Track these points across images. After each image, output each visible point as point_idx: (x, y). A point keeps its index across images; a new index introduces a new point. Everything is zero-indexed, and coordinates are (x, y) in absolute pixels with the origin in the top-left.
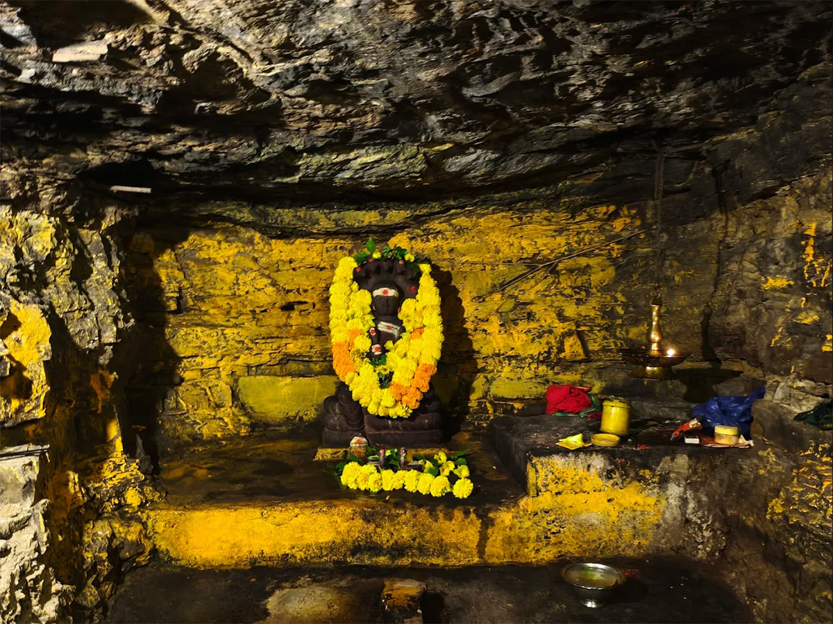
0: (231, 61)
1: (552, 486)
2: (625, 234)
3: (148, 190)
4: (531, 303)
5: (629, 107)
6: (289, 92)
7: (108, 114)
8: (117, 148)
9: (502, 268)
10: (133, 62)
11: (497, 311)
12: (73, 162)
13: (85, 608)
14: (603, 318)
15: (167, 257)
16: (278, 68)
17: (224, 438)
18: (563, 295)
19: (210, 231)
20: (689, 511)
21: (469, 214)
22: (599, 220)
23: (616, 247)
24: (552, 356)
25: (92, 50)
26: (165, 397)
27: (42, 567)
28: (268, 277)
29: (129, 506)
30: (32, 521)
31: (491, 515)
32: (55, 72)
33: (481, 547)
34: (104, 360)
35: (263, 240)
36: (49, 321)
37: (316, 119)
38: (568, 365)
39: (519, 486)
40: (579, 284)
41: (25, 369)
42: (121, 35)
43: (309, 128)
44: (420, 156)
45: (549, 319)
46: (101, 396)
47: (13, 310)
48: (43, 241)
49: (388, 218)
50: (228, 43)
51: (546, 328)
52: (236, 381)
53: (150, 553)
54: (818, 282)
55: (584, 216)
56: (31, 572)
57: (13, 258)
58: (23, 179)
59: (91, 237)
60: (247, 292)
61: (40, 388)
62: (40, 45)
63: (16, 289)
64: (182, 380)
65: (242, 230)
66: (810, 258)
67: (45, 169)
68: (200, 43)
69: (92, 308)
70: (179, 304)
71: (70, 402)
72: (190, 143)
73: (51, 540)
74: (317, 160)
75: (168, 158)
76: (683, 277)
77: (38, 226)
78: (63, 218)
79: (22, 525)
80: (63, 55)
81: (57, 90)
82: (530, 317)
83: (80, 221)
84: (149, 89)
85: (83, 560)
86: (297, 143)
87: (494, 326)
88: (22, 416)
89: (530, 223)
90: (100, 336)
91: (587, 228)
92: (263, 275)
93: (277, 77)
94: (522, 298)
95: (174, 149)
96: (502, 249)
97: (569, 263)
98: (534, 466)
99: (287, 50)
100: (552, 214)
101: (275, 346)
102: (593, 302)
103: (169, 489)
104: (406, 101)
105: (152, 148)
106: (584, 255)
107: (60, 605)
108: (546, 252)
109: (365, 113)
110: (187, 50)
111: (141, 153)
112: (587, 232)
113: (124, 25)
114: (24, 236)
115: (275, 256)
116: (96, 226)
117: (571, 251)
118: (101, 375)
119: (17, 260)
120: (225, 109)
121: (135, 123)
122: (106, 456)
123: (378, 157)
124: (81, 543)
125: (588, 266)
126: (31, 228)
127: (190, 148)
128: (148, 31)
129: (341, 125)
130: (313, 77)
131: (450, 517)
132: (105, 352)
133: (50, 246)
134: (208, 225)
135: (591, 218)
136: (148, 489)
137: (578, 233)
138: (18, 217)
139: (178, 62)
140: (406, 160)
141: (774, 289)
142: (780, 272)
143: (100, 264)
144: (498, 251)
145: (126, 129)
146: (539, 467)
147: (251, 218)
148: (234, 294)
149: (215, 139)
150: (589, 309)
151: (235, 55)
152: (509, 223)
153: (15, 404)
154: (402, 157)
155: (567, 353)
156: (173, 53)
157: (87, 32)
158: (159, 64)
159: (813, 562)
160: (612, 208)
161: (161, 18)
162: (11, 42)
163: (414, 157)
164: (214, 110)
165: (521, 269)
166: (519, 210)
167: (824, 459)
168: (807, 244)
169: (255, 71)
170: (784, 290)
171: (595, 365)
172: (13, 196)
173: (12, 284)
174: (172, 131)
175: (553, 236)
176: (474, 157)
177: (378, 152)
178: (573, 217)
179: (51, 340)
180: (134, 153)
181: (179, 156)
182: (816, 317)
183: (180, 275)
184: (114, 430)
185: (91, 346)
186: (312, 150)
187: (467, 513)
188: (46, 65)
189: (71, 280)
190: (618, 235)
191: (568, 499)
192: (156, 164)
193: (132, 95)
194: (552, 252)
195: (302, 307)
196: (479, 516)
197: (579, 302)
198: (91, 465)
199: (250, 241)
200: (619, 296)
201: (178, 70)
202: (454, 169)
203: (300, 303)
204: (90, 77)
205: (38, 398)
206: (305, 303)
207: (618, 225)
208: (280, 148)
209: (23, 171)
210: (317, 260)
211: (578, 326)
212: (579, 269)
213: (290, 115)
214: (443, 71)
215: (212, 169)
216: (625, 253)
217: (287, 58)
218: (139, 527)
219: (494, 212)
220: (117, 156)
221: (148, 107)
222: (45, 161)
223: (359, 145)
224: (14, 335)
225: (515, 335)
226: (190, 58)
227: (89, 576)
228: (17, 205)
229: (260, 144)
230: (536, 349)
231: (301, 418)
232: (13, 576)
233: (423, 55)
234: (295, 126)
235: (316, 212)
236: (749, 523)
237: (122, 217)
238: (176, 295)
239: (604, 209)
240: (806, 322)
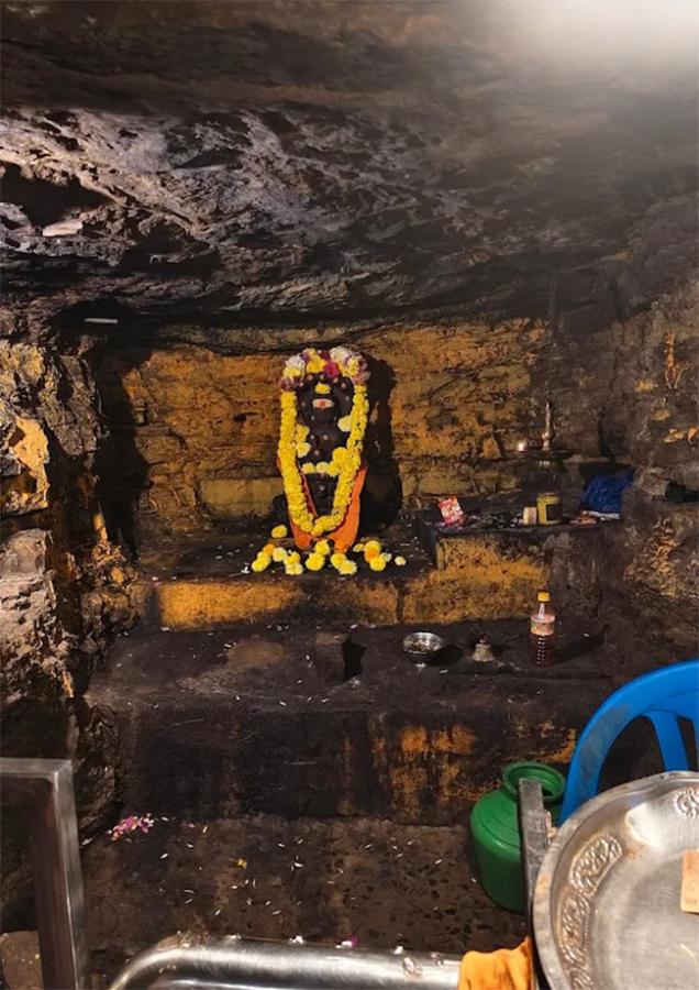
0: (176, 224)
1: (456, 561)
2: (540, 345)
3: (115, 321)
4: (456, 409)
5: (514, 239)
6: (222, 243)
7: (82, 267)
8: (88, 290)
9: (428, 377)
10: (101, 233)
11: (425, 417)
12: (55, 302)
13: (86, 654)
14: (518, 421)
15: (133, 376)
16: (213, 227)
17: (190, 532)
18: (483, 401)
19: (170, 350)
20: (570, 579)
21: (398, 330)
22: (515, 331)
23: (532, 356)
24: (473, 456)
25: (72, 226)
26: (138, 499)
27: (54, 618)
28: (222, 391)
29: (115, 582)
30: (44, 585)
31: (407, 585)
32: (45, 243)
33: (399, 610)
34: (89, 464)
35: (216, 358)
36: (45, 433)
37: (248, 261)
38: (487, 464)
39: (431, 562)
40: (497, 390)
41: (30, 470)
42: (92, 214)
43: (243, 268)
44: (342, 284)
45: (471, 423)
46: (87, 495)
47: (19, 425)
48: (35, 367)
49: (325, 335)
50: (172, 213)
51: (468, 432)
52: (198, 484)
53: (134, 619)
54: (673, 385)
55: (502, 329)
56: (47, 621)
57: (14, 382)
58: (18, 318)
59: (70, 361)
60: (204, 406)
61: (43, 485)
62: (33, 225)
63: (18, 408)
64: (152, 483)
65: (198, 349)
66: (671, 364)
67: (33, 309)
68: (151, 214)
69: (75, 422)
70: (145, 418)
71: (63, 498)
72: (147, 284)
73: (59, 600)
74: (253, 292)
75: (131, 295)
76: (586, 382)
77: (30, 355)
78: (49, 348)
79: (37, 587)
80: (49, 232)
81: (46, 255)
82: (454, 421)
83: (62, 350)
84: (114, 250)
85: (82, 620)
86: (234, 279)
87: (421, 431)
88: (31, 507)
89: (453, 336)
90: (83, 445)
91: (504, 338)
92: (217, 389)
93: (212, 233)
94: (447, 405)
95: (134, 289)
96: (429, 360)
97: (489, 372)
98: (441, 545)
99: (217, 214)
100: (473, 327)
101: (230, 453)
102: (510, 407)
103: (146, 570)
104: (319, 246)
105: (117, 289)
106: (503, 364)
107: (69, 647)
108: (468, 363)
109: (289, 254)
110: (141, 220)
111: (109, 293)
112: (506, 342)
113: (94, 207)
114: (21, 364)
115: (228, 372)
116: (74, 353)
117: (491, 361)
118: (86, 477)
119: (17, 384)
120: (174, 258)
121: (102, 271)
122: (94, 543)
123: (306, 286)
124: (81, 608)
125: (506, 374)
126: (24, 357)
127: (148, 288)
128: (112, 209)
129: (269, 264)
130: (240, 232)
131: (373, 588)
132: (87, 458)
133: (40, 372)
134: (167, 345)
135: (508, 330)
136: (129, 569)
137: (497, 344)
138: (14, 349)
139: (135, 229)
140: (330, 288)
141: (644, 392)
142: (649, 376)
143: (80, 385)
144: (425, 363)
145: (96, 276)
146: (446, 546)
147: (204, 340)
148: (193, 408)
149: (168, 280)
150: (507, 414)
151: (178, 221)
152: (434, 336)
153: (25, 497)
154: (326, 286)
155: (486, 453)
156: (131, 224)
157: (67, 214)
158: (121, 233)
159: (648, 610)
160: (527, 321)
161: (121, 201)
162: (12, 225)
163: (337, 285)
164: (164, 260)
165: (447, 378)
166: (443, 324)
167: (667, 531)
168: (668, 353)
169: (195, 230)
170: (651, 392)
171: (510, 462)
172: (10, 332)
173: (15, 404)
174: (133, 276)
175: (476, 348)
176: (391, 282)
177: (306, 283)
178: (492, 330)
179: (48, 448)
180: (104, 293)
181: (140, 293)
182: (668, 415)
183: (145, 392)
184: (99, 522)
185: (77, 453)
186: (249, 284)
187: (387, 584)
188: (37, 238)
189: (58, 399)
190: (533, 345)
191: (471, 571)
192: (120, 300)
193: (100, 255)
194: (474, 362)
195: (254, 417)
196: (396, 586)
197: (497, 407)
198: (83, 550)
199: (206, 359)
200: (532, 400)
201: (135, 235)
202: (374, 293)
203: (251, 414)
204: (70, 244)
205: (42, 492)
206: (255, 414)
207: (534, 335)
208: (221, 284)
209: (17, 312)
210: (264, 374)
211: (495, 428)
212: (498, 378)
213: (226, 259)
214: (344, 224)
215: (166, 302)
216: (539, 361)
217: (217, 221)
218: (124, 598)
219: (420, 327)
220: (89, 296)
221: (113, 263)
222: (34, 302)
223: (289, 278)
224: (20, 443)
225: (441, 438)
226: (144, 226)
227: (88, 632)
228: (13, 340)
229: (204, 281)
230: (458, 450)
231: (256, 516)
232: (35, 622)
233: (325, 214)
234: (231, 267)
235: (261, 332)
236: (614, 586)
237: (94, 342)
238: (142, 409)
239: (520, 322)
240: (660, 419)
